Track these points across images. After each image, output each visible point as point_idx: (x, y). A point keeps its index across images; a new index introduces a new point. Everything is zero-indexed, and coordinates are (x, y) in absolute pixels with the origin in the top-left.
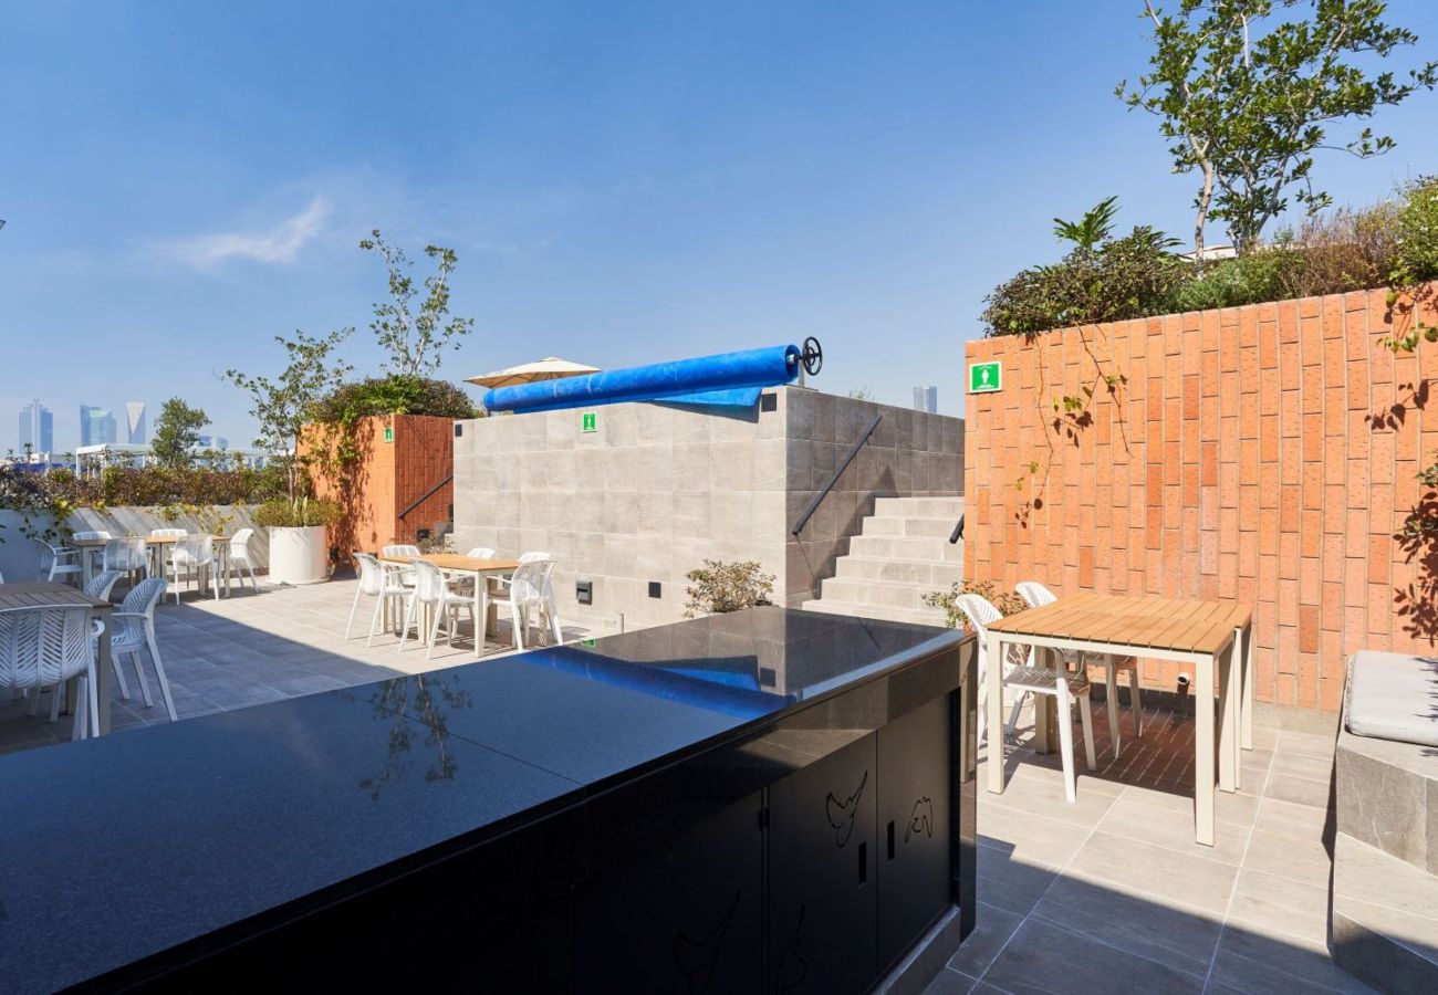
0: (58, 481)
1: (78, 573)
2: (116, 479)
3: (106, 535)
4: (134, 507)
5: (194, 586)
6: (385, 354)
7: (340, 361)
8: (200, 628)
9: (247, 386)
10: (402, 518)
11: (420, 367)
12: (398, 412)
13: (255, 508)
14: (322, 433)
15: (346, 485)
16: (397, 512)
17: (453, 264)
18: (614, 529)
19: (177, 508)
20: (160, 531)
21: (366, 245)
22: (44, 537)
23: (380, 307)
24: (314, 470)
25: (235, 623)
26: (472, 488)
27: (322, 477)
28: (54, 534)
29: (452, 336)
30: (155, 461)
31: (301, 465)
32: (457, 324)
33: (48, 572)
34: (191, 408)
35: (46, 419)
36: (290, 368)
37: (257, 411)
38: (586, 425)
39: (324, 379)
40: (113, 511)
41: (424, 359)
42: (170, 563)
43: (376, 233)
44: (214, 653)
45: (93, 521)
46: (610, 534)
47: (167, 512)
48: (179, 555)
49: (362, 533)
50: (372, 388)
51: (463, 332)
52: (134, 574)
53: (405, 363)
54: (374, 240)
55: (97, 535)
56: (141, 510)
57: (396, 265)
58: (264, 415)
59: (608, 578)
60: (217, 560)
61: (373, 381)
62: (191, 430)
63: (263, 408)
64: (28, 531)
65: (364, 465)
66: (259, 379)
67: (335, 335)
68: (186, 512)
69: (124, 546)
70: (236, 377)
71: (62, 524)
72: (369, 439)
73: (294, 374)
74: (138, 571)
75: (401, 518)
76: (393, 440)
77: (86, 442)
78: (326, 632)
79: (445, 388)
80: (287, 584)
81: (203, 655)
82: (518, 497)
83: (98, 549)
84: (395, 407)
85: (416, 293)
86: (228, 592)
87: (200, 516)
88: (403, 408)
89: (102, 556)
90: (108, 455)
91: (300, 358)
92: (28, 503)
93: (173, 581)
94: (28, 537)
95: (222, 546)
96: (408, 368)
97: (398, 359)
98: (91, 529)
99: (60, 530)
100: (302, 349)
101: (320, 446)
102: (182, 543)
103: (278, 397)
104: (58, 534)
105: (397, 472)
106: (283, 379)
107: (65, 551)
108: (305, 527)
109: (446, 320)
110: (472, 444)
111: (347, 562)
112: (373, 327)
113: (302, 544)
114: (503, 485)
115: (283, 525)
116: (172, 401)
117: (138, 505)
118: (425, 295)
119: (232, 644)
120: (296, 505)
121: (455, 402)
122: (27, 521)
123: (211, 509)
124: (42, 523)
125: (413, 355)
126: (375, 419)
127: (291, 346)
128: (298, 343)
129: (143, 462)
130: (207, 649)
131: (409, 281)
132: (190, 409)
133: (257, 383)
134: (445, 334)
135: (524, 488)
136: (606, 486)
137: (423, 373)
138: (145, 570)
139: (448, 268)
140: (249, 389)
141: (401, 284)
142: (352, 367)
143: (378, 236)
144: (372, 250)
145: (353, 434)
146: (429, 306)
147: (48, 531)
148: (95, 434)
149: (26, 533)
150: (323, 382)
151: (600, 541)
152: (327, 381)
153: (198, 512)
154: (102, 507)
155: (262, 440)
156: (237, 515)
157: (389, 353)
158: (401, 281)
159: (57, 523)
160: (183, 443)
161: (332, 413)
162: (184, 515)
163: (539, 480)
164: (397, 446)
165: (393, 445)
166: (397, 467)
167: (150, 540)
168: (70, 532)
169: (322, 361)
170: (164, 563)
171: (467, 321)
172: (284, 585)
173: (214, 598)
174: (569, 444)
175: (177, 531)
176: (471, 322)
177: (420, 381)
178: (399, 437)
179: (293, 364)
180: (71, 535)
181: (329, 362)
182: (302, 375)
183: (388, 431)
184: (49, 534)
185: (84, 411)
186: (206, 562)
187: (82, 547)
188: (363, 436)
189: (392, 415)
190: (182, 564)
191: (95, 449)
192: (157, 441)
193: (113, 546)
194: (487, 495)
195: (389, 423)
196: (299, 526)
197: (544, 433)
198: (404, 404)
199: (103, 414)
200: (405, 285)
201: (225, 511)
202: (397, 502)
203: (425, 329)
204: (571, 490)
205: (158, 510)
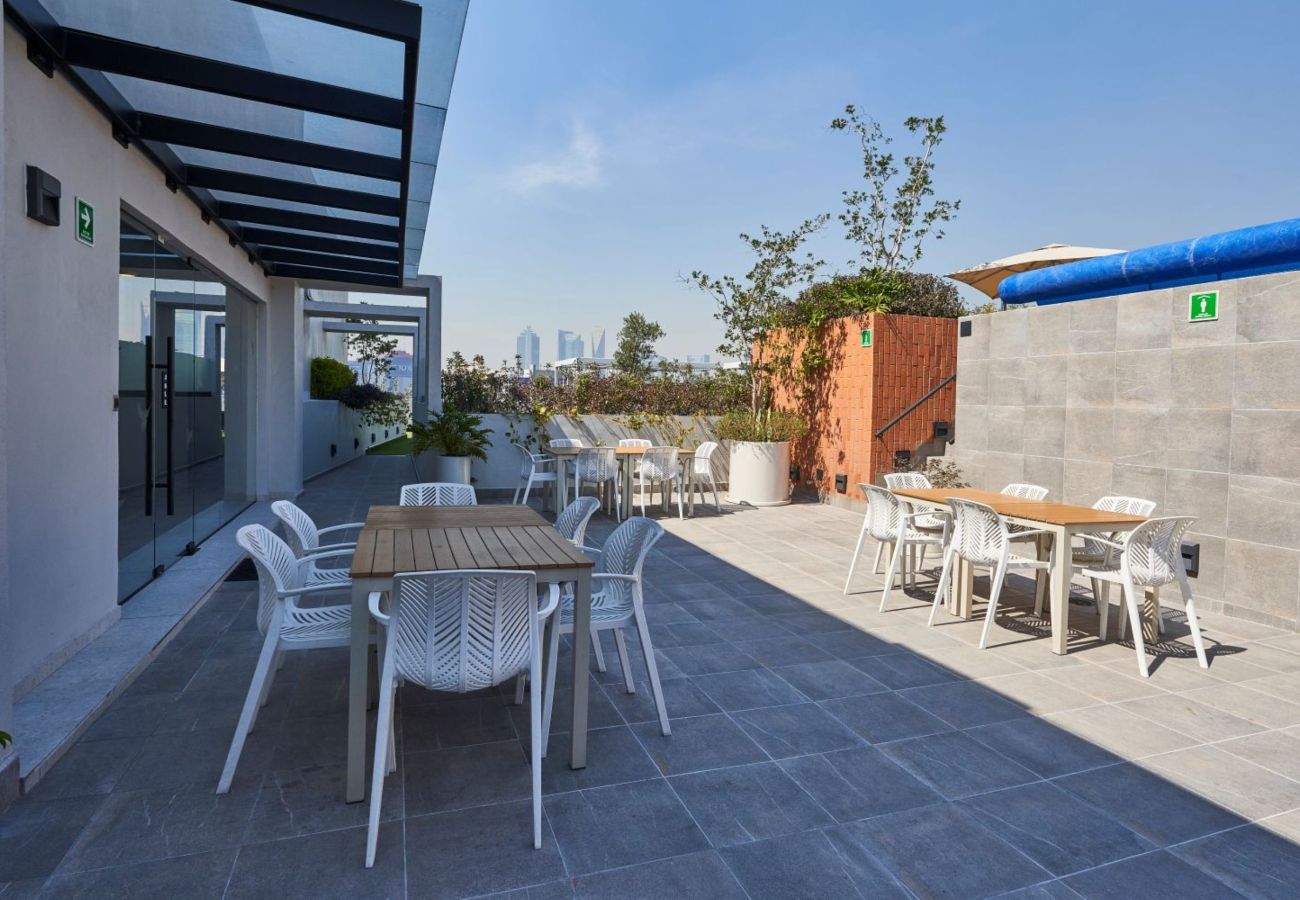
0: (538, 387)
1: (553, 482)
2: (588, 386)
3: (578, 443)
4: (602, 416)
5: (657, 499)
6: (856, 247)
7: (810, 255)
8: (670, 556)
9: (712, 287)
10: (880, 436)
11: (896, 260)
12: (878, 311)
13: (715, 419)
14: (784, 339)
15: (810, 396)
16: (874, 429)
17: (941, 136)
18: (1250, 466)
19: (642, 417)
20: (627, 441)
21: (838, 124)
22: (525, 442)
23: (850, 195)
24: (776, 380)
25: (705, 554)
26: (984, 402)
27: (782, 388)
28: (534, 440)
29: (933, 223)
30: (617, 372)
31: (764, 374)
32: (940, 208)
33: (527, 479)
34: (648, 321)
35: (535, 341)
36: (757, 266)
37: (722, 314)
38: (1196, 310)
39: (794, 275)
40: (585, 418)
41: (900, 253)
42: (637, 476)
43: (850, 110)
44: (692, 597)
45: (567, 428)
46: (1243, 477)
47: (632, 421)
48: (644, 467)
49: (827, 451)
50: (842, 284)
51: (946, 218)
52: (602, 485)
53: (879, 257)
54: (848, 117)
55: (569, 442)
56: (609, 418)
57: (872, 144)
58: (730, 317)
59: (1232, 540)
60: (681, 475)
61: (845, 278)
62: (648, 342)
63: (728, 311)
64: (513, 436)
65: (832, 374)
66: (726, 278)
67: (807, 224)
68: (650, 422)
69: (595, 456)
70: (700, 279)
71: (541, 431)
72: (839, 345)
73: (762, 272)
74: (606, 483)
75: (878, 436)
76: (872, 344)
77: (562, 356)
78: (814, 577)
79: (928, 282)
80: (749, 505)
81: (680, 599)
82: (1062, 415)
83: (571, 458)
84: (874, 305)
85: (896, 172)
86: (691, 510)
87: (662, 426)
88: (884, 306)
89: (575, 466)
90: (579, 366)
91: (769, 255)
92: (514, 408)
93: (639, 492)
94: (512, 441)
95: (687, 459)
96: (883, 262)
97: (869, 254)
98: (566, 437)
99: (539, 436)
100: (768, 245)
101: (783, 353)
102: (649, 456)
103: (743, 299)
104: (537, 439)
105: (875, 382)
106: (750, 276)
107: (543, 458)
108: (769, 442)
109: (928, 203)
110: (986, 346)
111: (809, 483)
112: (843, 217)
113: (764, 459)
114: (1036, 399)
115: (745, 439)
116: (631, 316)
117: (606, 413)
118: (904, 176)
119: (710, 585)
120: (759, 417)
121: (943, 297)
122: (512, 426)
123: (672, 420)
124: (523, 429)
125: (890, 246)
126: (848, 320)
127: (756, 243)
128: (763, 240)
129: (607, 373)
130: (683, 589)
131: (890, 158)
132: (647, 323)
133: (723, 283)
134: (925, 221)
135: (1071, 404)
136: (1235, 403)
137: (901, 266)
138: (613, 484)
139: (934, 140)
140: (715, 290)
141: (880, 163)
142: (822, 262)
143: (851, 112)
144: (845, 129)
145: (820, 338)
146: (908, 189)
147: (529, 437)
148: (568, 351)
149: (510, 438)
150: (793, 279)
151: (1222, 485)
152: (797, 278)
153: (661, 422)
154: (575, 414)
155: (726, 345)
156: (696, 426)
157: (860, 246)
158: (879, 159)
159: (536, 429)
160: (640, 354)
161: (797, 316)
162: (648, 425)
163: (1100, 392)
164: (876, 352)
165: (871, 350)
166: (875, 376)
167: (620, 450)
168: (546, 439)
169: (791, 255)
170: (632, 476)
171: (952, 204)
172: (745, 505)
173: (678, 516)
174: (1162, 340)
175: (642, 441)
176: (956, 206)
177: (900, 275)
178: (878, 340)
179: (760, 261)
180: (548, 441)
181: (799, 256)
182: (769, 273)
183: (864, 334)
184: (530, 439)
185: (562, 334)
186: (671, 476)
187: (556, 455)
188: (831, 342)
189: (871, 315)
190: (648, 477)
191: (569, 361)
192: (620, 353)
193: (585, 455)
194: (1007, 412)
195: (866, 325)
196: (761, 441)
197: (1113, 325)
198: (883, 302)
199: (574, 337)
200: (883, 164)
201: (686, 421)
202: (874, 417)
203: (904, 215)
204: (1161, 408)
205: (625, 418)
